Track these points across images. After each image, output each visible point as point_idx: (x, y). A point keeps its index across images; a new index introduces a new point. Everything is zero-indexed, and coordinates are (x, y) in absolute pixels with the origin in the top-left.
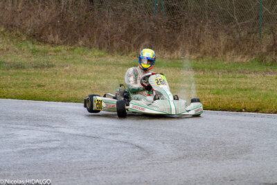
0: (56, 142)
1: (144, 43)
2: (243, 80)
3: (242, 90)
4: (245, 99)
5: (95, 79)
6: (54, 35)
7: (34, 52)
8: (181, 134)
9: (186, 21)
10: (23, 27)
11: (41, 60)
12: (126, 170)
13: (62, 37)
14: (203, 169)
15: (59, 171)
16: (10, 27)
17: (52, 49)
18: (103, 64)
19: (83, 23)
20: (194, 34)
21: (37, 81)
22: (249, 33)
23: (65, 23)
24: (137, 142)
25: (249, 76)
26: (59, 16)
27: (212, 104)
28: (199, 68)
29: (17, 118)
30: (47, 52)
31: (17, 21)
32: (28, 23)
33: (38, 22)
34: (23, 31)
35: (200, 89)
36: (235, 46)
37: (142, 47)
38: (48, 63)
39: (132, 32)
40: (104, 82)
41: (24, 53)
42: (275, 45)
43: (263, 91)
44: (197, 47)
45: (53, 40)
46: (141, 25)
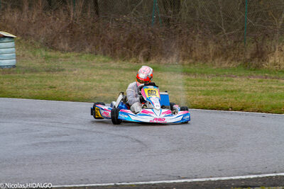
0: (66, 137)
1: (143, 51)
2: (231, 83)
3: (228, 91)
4: (231, 99)
6: (64, 44)
7: (47, 58)
9: (180, 31)
10: (37, 36)
11: (53, 64)
12: (127, 161)
13: (70, 45)
14: (194, 160)
15: (68, 162)
16: (26, 36)
17: (62, 55)
18: (107, 69)
19: (89, 32)
20: (187, 43)
21: (49, 83)
22: (235, 42)
23: (74, 33)
24: (136, 137)
25: (235, 79)
26: (69, 27)
27: (203, 103)
28: (191, 72)
29: (31, 116)
30: (58, 58)
31: (32, 31)
32: (41, 32)
34: (37, 40)
35: (192, 91)
36: (222, 53)
37: (141, 54)
38: (58, 67)
39: (133, 41)
40: (108, 84)
41: (38, 58)
42: (258, 52)
43: (247, 93)
44: (190, 54)
45: (64, 47)
46: (140, 35)
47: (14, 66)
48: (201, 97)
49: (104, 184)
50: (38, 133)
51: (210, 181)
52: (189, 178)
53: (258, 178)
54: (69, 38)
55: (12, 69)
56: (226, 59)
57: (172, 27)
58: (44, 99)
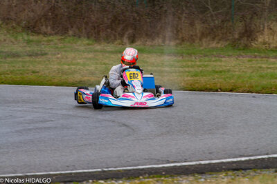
0: (50, 122)
1: (128, 33)
2: (219, 63)
3: (217, 72)
4: (220, 80)
5: (84, 65)
6: (47, 26)
7: (29, 42)
9: (166, 11)
10: (18, 20)
11: (35, 49)
12: (114, 146)
13: (53, 28)
14: (183, 143)
15: (53, 148)
16: (7, 20)
17: (45, 39)
18: (91, 52)
19: (72, 15)
21: (32, 68)
22: (222, 21)
23: (56, 15)
24: (123, 121)
25: (223, 59)
26: (51, 9)
27: (191, 85)
29: (14, 101)
30: (40, 42)
31: (13, 15)
32: (23, 16)
33: (31, 15)
34: (19, 24)
35: (179, 72)
36: (210, 33)
37: (126, 36)
38: (41, 51)
39: (117, 22)
40: (92, 68)
41: (19, 43)
42: (246, 31)
43: (237, 73)
44: (176, 34)
45: (46, 31)
46: (124, 16)
48: (189, 78)
49: (90, 170)
50: (22, 119)
51: (200, 164)
52: (178, 162)
53: (250, 160)
54: (51, 22)
56: (214, 39)
57: (157, 8)
58: (27, 84)
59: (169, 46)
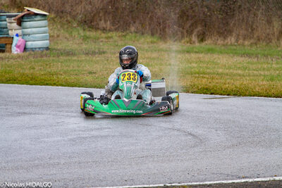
0: (107, 130)
1: (197, 30)
6: (106, 21)
7: (85, 38)
8: (234, 122)
9: (240, 6)
10: (74, 13)
11: (93, 46)
12: (178, 158)
13: (113, 23)
14: (256, 156)
15: (110, 160)
16: (60, 13)
17: (103, 35)
18: (155, 51)
19: (134, 9)
20: (247, 20)
21: (88, 67)
23: (117, 9)
24: (190, 130)
26: (111, 2)
27: (266, 90)
28: (253, 54)
29: (68, 106)
30: (98, 38)
31: (68, 8)
32: (79, 9)
33: (89, 8)
34: (74, 18)
35: (254, 76)
37: (195, 33)
38: (99, 49)
39: (185, 18)
40: (156, 69)
41: (75, 39)
44: (250, 33)
45: (105, 26)
46: (194, 11)
47: (47, 49)
49: (151, 186)
50: (75, 126)
51: (275, 180)
52: (250, 178)
54: (111, 16)
55: (45, 52)
58: (82, 87)
59: (243, 45)
